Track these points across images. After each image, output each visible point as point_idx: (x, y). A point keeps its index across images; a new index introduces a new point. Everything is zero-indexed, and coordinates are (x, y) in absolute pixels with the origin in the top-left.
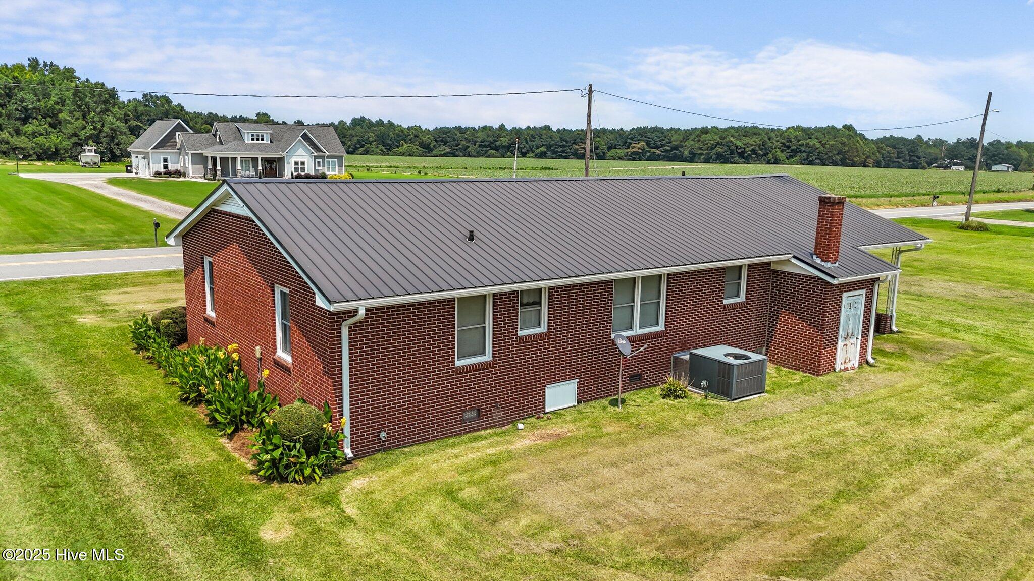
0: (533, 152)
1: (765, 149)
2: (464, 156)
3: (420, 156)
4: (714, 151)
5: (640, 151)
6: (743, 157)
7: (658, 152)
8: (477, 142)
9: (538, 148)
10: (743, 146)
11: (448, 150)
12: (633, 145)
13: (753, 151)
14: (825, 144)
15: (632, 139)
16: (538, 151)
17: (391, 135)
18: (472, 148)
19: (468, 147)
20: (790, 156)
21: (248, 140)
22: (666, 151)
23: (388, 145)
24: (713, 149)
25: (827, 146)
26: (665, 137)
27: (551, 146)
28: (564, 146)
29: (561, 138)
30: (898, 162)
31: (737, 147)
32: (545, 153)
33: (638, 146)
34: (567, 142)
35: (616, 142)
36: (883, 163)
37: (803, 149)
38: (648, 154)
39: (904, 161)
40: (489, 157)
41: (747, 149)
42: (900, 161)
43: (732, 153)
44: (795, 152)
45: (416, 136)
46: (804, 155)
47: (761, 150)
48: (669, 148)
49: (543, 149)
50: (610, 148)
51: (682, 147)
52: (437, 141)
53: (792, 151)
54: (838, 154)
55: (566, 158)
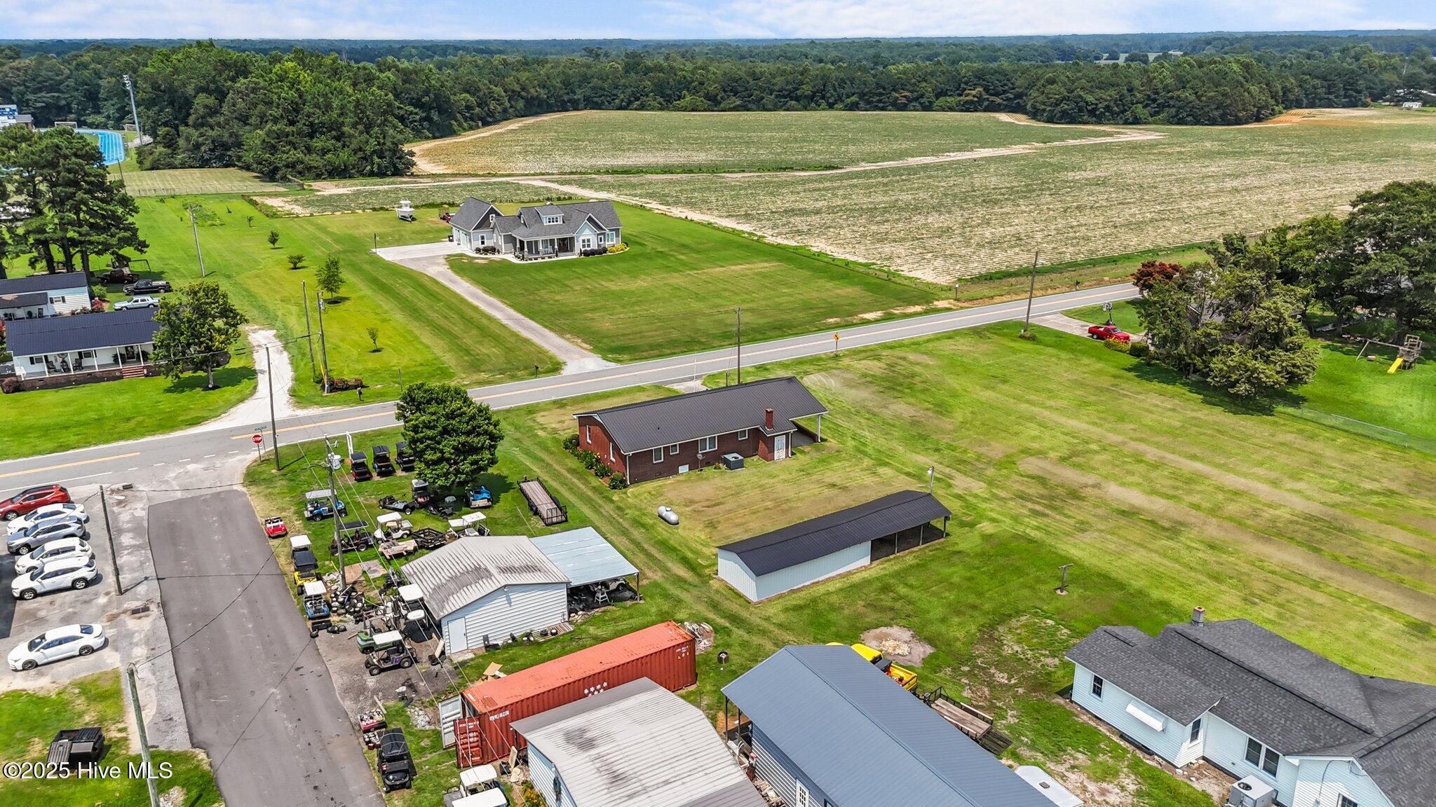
0: (842, 101)
1: (1124, 105)
2: (758, 109)
3: (705, 110)
4: (1059, 108)
5: (976, 99)
6: (1095, 116)
7: (998, 100)
8: (774, 90)
9: (848, 97)
10: (1094, 102)
11: (738, 103)
12: (967, 92)
13: (1108, 108)
14: (1202, 96)
15: (966, 83)
16: (849, 101)
17: (672, 83)
18: (769, 99)
19: (763, 98)
20: (1155, 112)
21: (546, 223)
22: (1008, 99)
23: (668, 95)
24: (1057, 105)
25: (1204, 99)
26: (1008, 80)
27: (864, 95)
28: (881, 94)
29: (877, 84)
30: (1328, 98)
31: (1087, 103)
32: (857, 103)
33: (974, 92)
34: (884, 89)
35: (947, 87)
36: (1305, 101)
37: (1172, 103)
38: (986, 103)
39: (1336, 97)
40: (788, 110)
41: (1100, 105)
42: (1331, 97)
43: (1081, 110)
44: (1162, 107)
45: (702, 84)
46: (1173, 110)
47: (1117, 106)
48: (1012, 96)
49: (854, 98)
50: (938, 96)
51: (1026, 95)
52: (725, 91)
53: (1158, 104)
54: (1217, 109)
55: (883, 109)
